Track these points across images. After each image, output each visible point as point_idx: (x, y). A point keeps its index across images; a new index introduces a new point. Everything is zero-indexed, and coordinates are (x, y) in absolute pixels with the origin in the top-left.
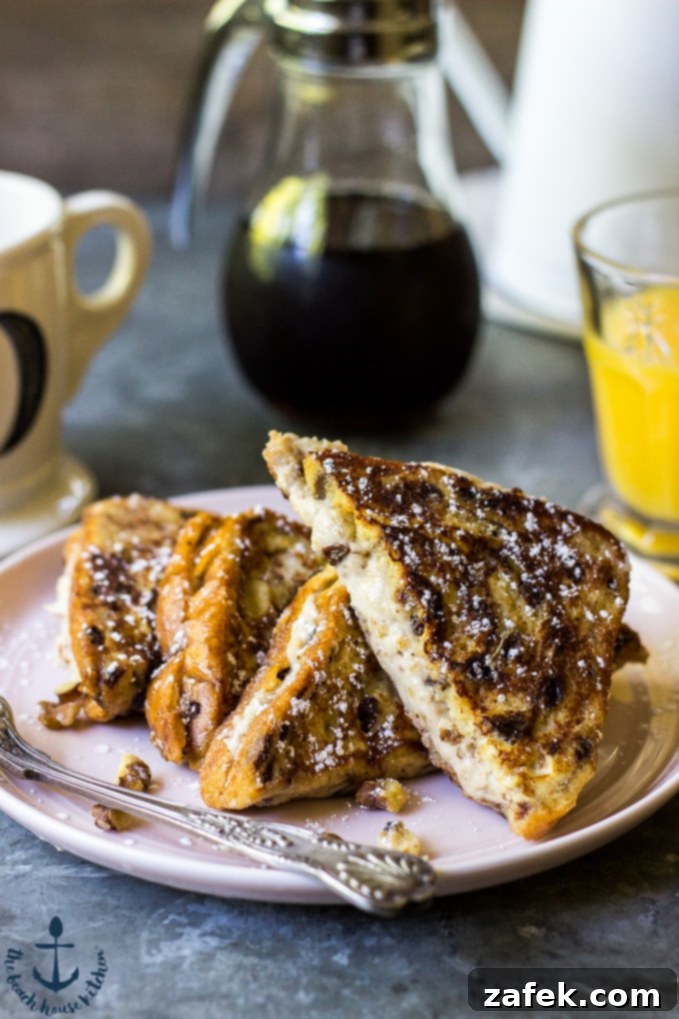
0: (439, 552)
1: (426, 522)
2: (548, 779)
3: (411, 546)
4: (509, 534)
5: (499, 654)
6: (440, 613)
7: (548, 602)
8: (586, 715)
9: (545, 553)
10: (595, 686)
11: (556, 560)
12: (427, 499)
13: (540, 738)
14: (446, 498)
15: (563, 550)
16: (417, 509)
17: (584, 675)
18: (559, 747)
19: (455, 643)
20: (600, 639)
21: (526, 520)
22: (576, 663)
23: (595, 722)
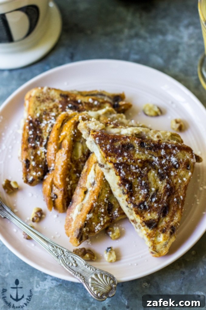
0: (132, 169)
1: (128, 159)
2: (161, 243)
3: (123, 169)
4: (156, 158)
5: (149, 201)
6: (131, 190)
7: (167, 179)
8: (175, 218)
9: (167, 161)
10: (179, 207)
11: (171, 163)
12: (129, 150)
13: (160, 228)
14: (135, 149)
15: (173, 159)
16: (126, 154)
17: (176, 203)
18: (165, 231)
19: (136, 197)
20: (182, 189)
21: (162, 151)
22: (174, 199)
23: (177, 220)
